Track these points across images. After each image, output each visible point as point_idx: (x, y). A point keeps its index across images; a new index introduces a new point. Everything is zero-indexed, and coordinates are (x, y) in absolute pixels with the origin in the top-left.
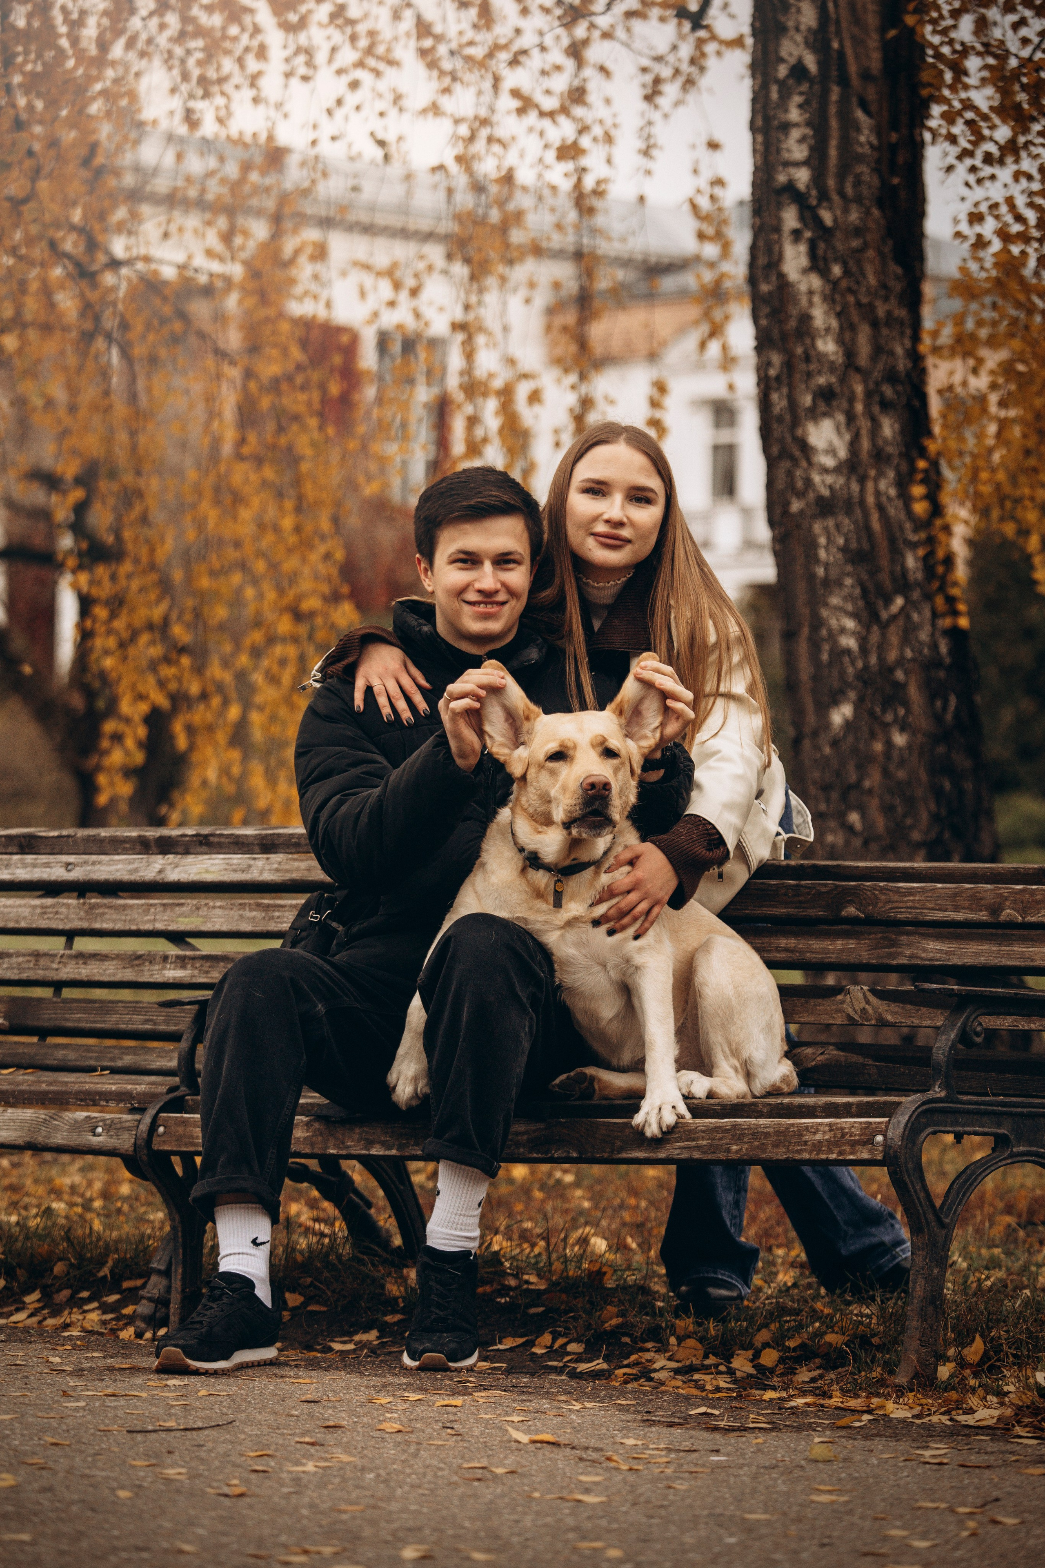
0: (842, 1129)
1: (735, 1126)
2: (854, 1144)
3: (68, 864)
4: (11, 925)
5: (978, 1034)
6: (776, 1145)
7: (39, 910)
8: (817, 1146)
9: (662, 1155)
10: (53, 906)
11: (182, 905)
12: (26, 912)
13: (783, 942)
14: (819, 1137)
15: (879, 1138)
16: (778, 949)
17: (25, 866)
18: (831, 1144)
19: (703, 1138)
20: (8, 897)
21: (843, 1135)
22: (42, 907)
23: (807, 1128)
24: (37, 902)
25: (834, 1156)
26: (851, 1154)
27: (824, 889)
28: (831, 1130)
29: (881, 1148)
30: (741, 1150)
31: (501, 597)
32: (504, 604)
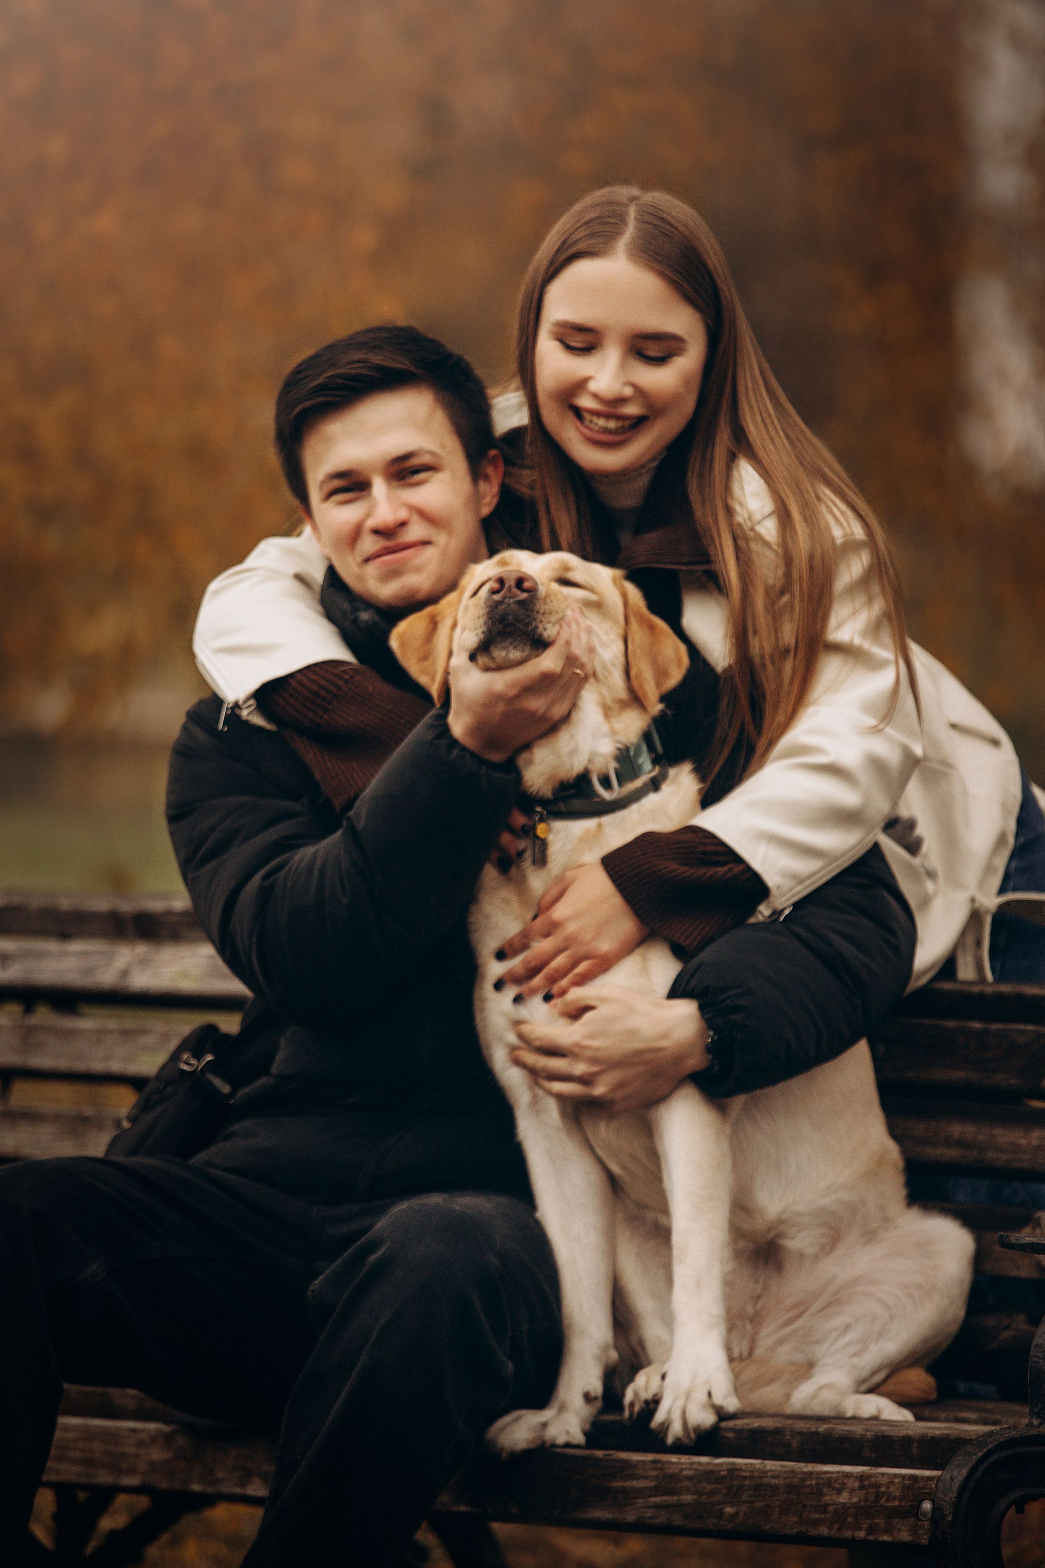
0: (877, 1486)
2: (892, 1514)
8: (842, 1514)
9: (630, 1517)
13: (957, 1130)
14: (844, 1498)
15: (927, 1506)
16: (949, 1142)
18: (861, 1512)
19: (688, 1491)
23: (830, 1482)
25: (861, 1534)
26: (887, 1531)
27: (1021, 1040)
28: (862, 1487)
29: (927, 1524)
30: (737, 1513)
31: (416, 531)
32: (426, 543)
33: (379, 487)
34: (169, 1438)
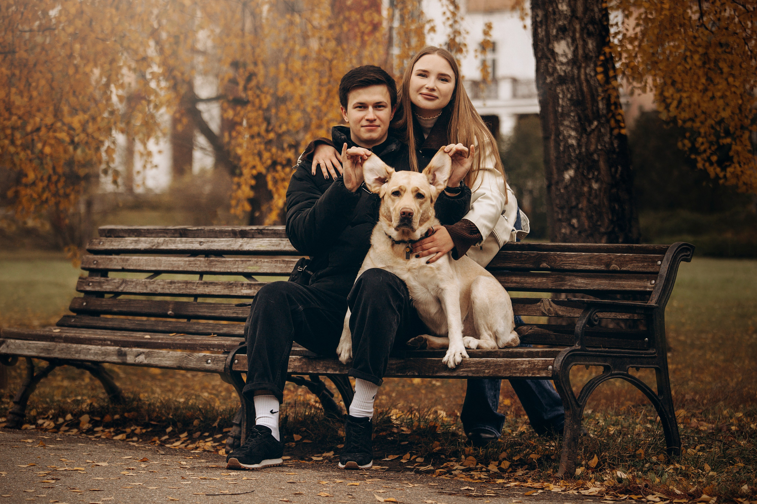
0: (534, 363)
1: (487, 361)
2: (539, 370)
3: (201, 242)
4: (175, 269)
5: (596, 321)
6: (505, 370)
7: (188, 263)
8: (523, 371)
9: (455, 374)
10: (194, 261)
11: (250, 261)
12: (182, 263)
13: (514, 279)
14: (524, 366)
15: (550, 367)
16: (512, 282)
17: (182, 242)
18: (529, 370)
19: (473, 367)
20: (175, 256)
21: (535, 366)
22: (189, 261)
23: (519, 363)
24: (187, 259)
25: (530, 375)
26: (538, 374)
27: (533, 255)
28: (529, 363)
29: (551, 372)
30: (489, 372)
31: (377, 123)
32: (379, 126)
33: (370, 108)
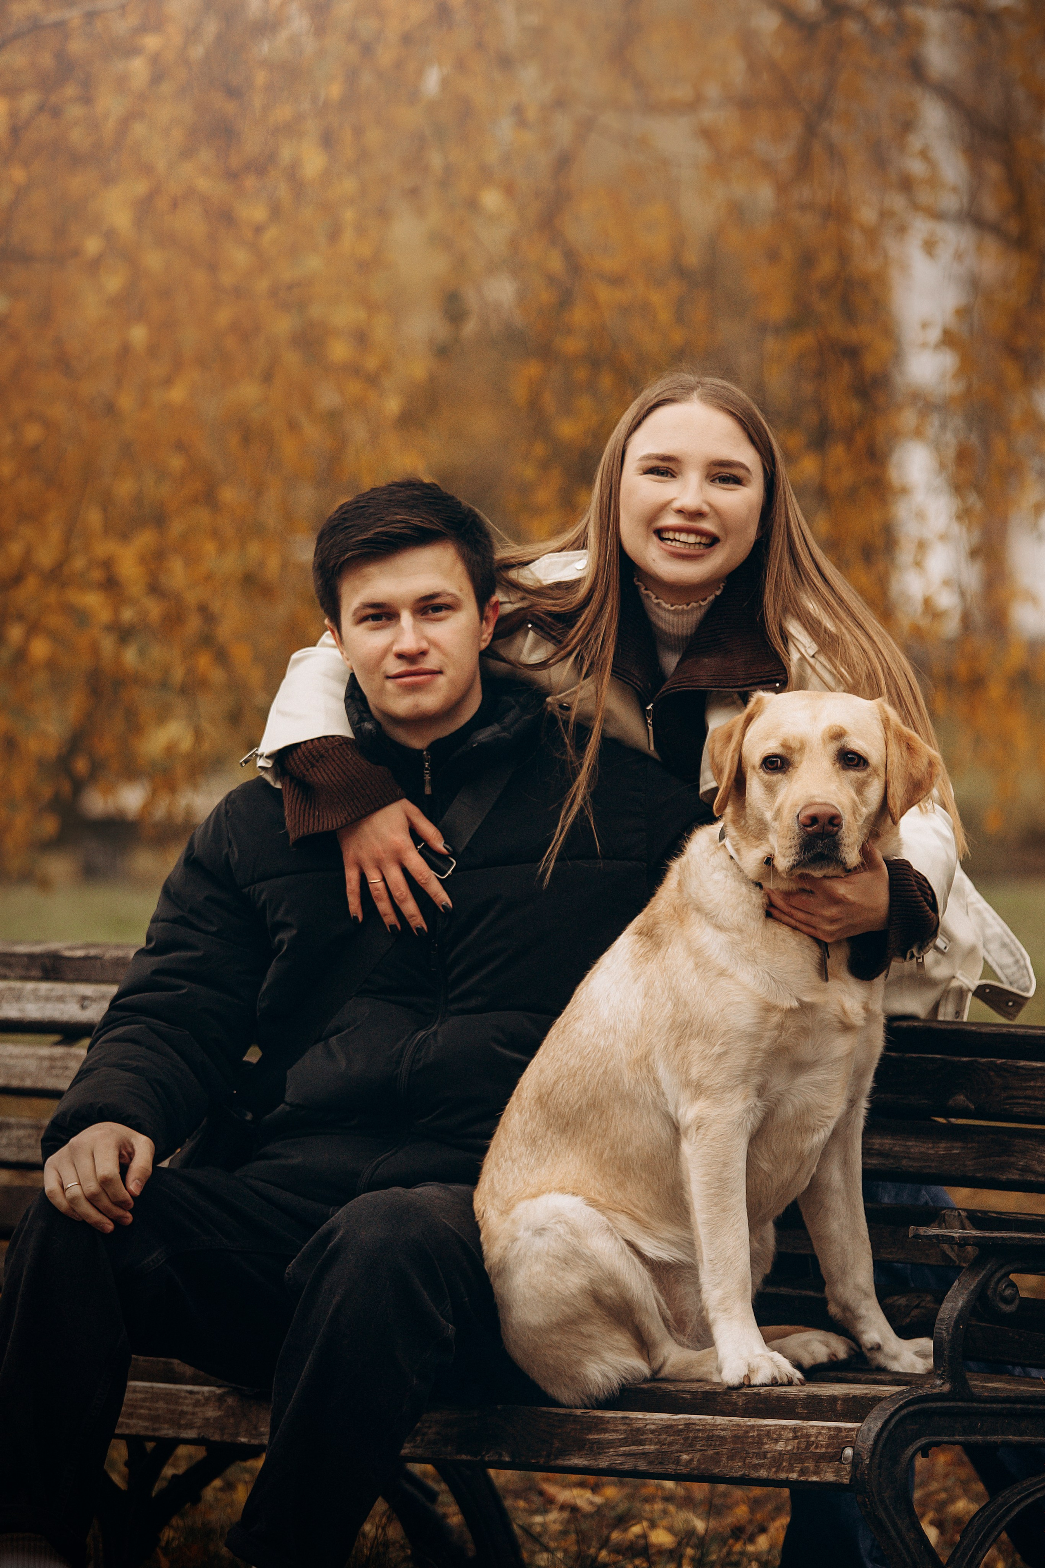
0: (808, 1436)
1: (688, 1425)
2: (820, 1458)
3: (84, 998)
4: (15, 1083)
6: (731, 1458)
7: (46, 1064)
8: (778, 1460)
9: (603, 1464)
10: (62, 1058)
12: (31, 1065)
14: (780, 1446)
15: (849, 1452)
17: (37, 998)
18: (796, 1457)
19: (651, 1442)
20: (15, 1043)
21: (809, 1445)
22: (52, 1058)
23: (768, 1434)
24: (45, 1051)
25: (794, 1476)
26: (815, 1473)
28: (795, 1438)
29: (848, 1467)
30: (691, 1460)
31: (432, 661)
32: (441, 673)
33: (406, 618)
34: (221, 1399)
